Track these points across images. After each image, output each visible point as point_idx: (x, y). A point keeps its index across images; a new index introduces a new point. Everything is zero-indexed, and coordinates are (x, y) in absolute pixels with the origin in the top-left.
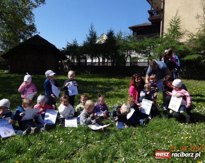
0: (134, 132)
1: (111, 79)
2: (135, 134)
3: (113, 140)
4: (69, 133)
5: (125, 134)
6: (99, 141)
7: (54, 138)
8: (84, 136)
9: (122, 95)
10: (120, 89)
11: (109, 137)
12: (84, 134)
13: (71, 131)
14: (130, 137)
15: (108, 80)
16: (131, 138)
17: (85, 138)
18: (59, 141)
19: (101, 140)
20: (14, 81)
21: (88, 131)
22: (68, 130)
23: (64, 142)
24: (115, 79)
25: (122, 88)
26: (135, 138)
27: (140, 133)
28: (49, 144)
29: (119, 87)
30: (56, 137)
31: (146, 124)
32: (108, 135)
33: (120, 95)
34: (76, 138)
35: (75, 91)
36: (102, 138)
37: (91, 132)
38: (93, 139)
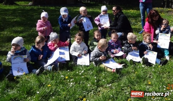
0: (149, 75)
1: (128, 11)
2: (150, 77)
3: (125, 84)
4: (80, 74)
5: (138, 77)
6: (111, 84)
7: (65, 79)
8: (95, 77)
9: (138, 29)
10: (137, 23)
11: (121, 80)
12: (95, 76)
13: (83, 71)
14: (144, 80)
15: (125, 12)
16: (146, 83)
17: (96, 81)
18: (70, 82)
19: (112, 83)
20: (36, 14)
21: (100, 71)
22: (80, 70)
23: (74, 84)
24: (133, 11)
25: (140, 22)
26: (150, 83)
27: (155, 77)
28: (59, 84)
29: (136, 20)
30: (67, 77)
31: (162, 65)
32: (121, 77)
33: (136, 29)
34: (87, 79)
35: (90, 26)
36: (114, 81)
37: (103, 73)
38: (104, 81)
